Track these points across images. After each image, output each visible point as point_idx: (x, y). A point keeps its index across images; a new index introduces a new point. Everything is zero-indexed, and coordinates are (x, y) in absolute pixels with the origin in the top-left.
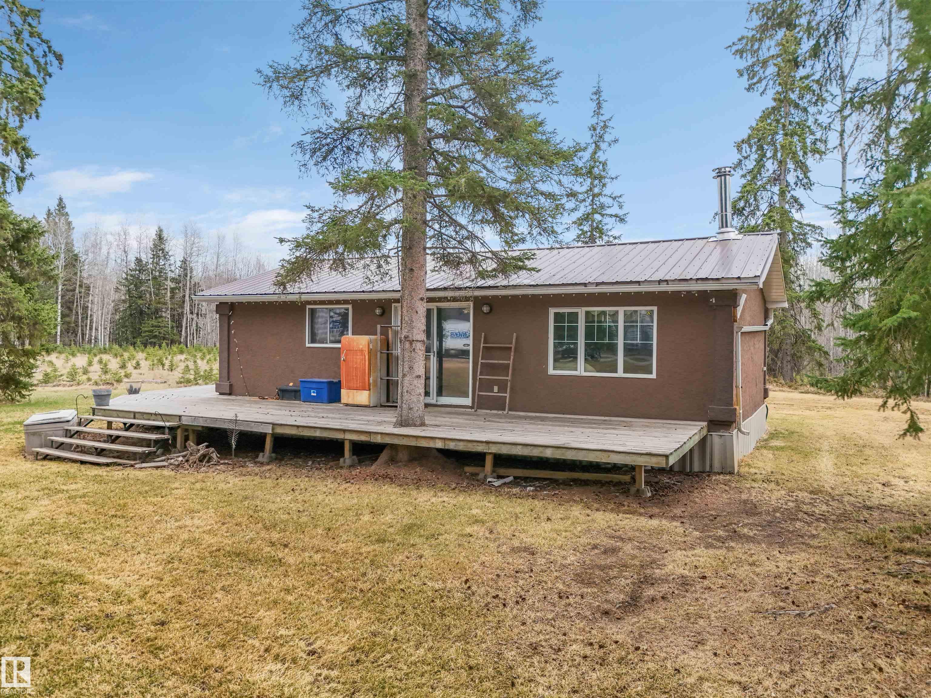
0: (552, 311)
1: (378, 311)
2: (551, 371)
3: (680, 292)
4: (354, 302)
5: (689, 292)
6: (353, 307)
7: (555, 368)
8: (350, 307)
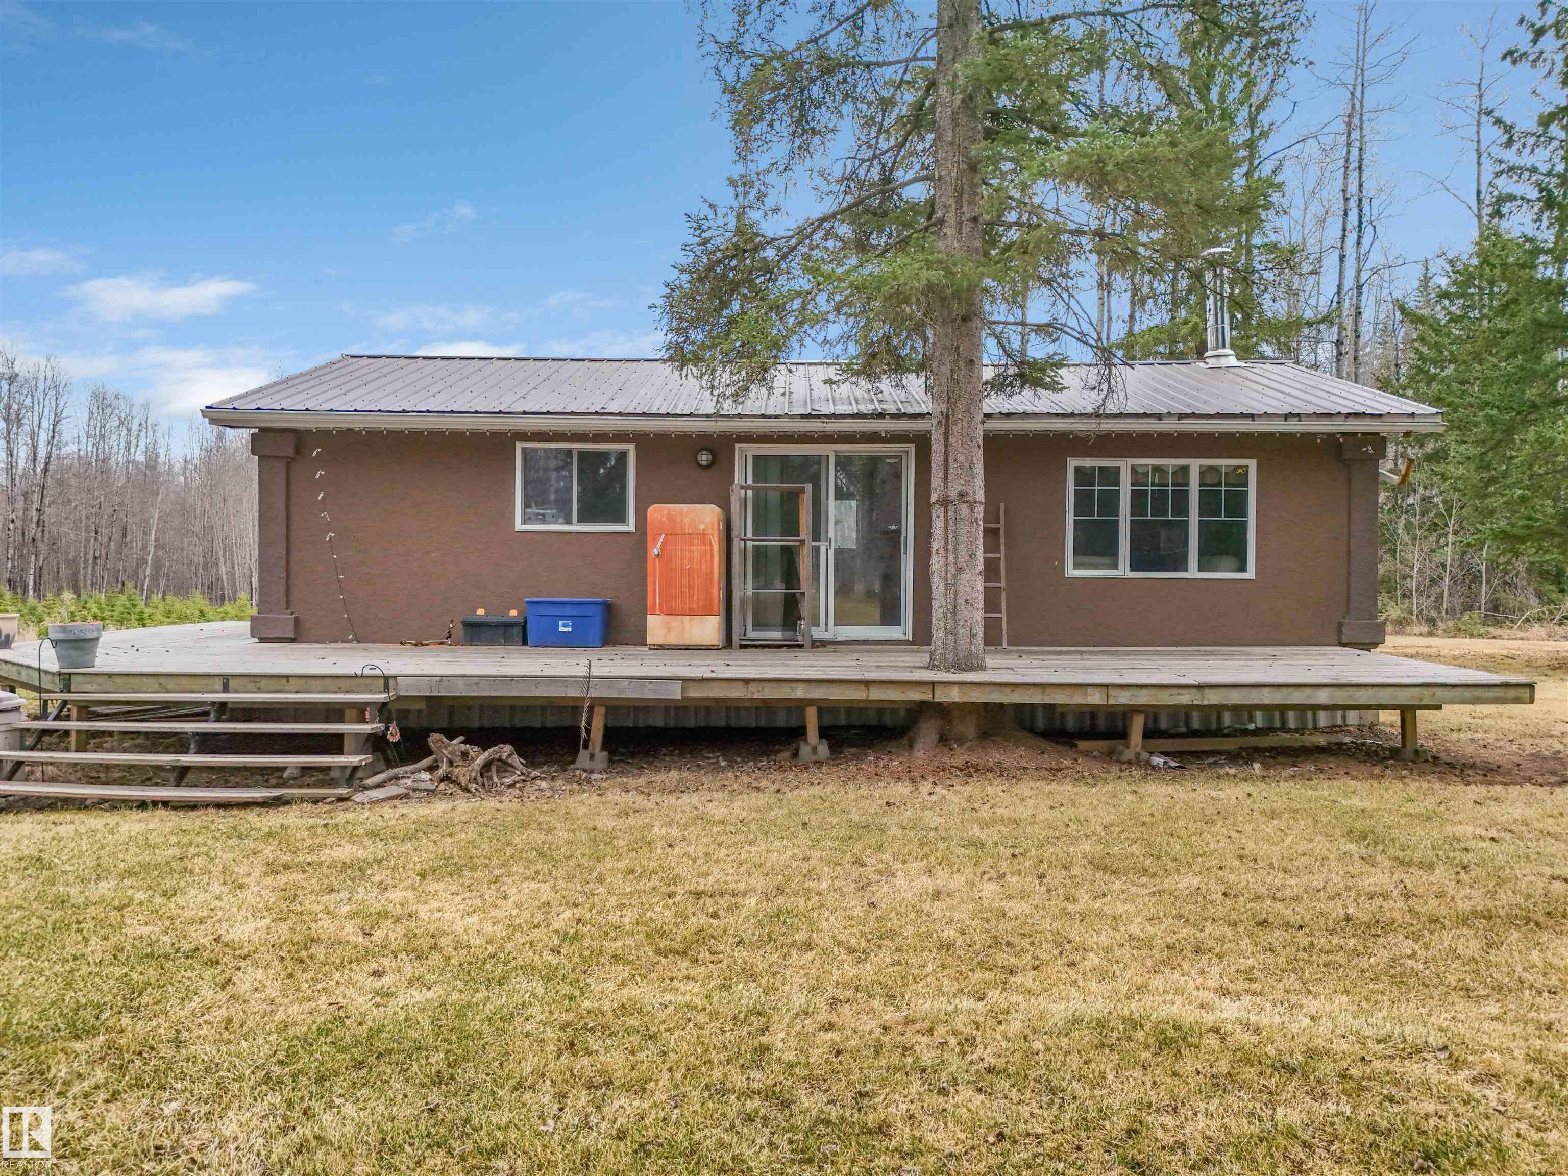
0: (1072, 463)
1: (704, 458)
2: (1071, 571)
3: (1315, 435)
4: (641, 439)
5: (1331, 435)
6: (637, 449)
7: (1076, 566)
8: (631, 448)
